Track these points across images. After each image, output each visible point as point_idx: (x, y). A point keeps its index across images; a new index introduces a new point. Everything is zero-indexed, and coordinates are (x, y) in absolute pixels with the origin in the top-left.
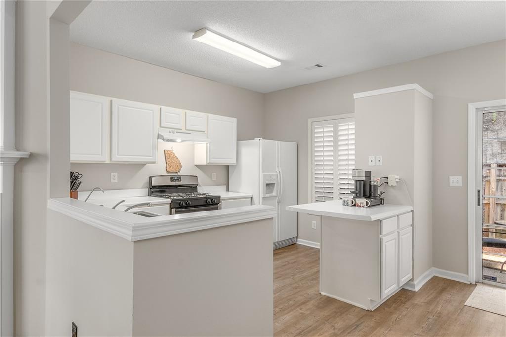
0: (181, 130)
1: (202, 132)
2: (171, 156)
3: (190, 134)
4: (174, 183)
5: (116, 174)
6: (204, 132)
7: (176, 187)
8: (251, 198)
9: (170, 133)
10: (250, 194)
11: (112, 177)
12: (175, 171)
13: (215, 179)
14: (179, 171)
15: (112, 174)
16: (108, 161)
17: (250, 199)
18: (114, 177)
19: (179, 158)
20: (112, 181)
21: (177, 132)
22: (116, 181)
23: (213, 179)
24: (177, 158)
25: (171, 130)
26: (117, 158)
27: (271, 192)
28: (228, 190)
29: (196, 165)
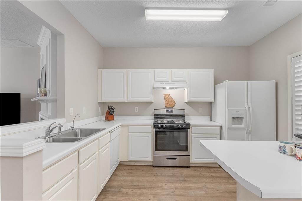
0: (168, 81)
1: (184, 81)
2: (168, 97)
3: (175, 83)
4: (168, 113)
5: (138, 108)
6: (185, 81)
7: (171, 115)
8: (221, 127)
9: (161, 84)
10: (220, 125)
11: (136, 109)
12: (170, 106)
13: (201, 112)
14: (173, 107)
15: (136, 108)
16: (127, 101)
17: (219, 128)
18: (137, 109)
19: (173, 99)
20: (136, 111)
21: (165, 83)
22: (138, 111)
23: (199, 112)
24: (172, 99)
25: (162, 82)
26: (131, 99)
27: (241, 125)
28: (211, 120)
29: (185, 103)
